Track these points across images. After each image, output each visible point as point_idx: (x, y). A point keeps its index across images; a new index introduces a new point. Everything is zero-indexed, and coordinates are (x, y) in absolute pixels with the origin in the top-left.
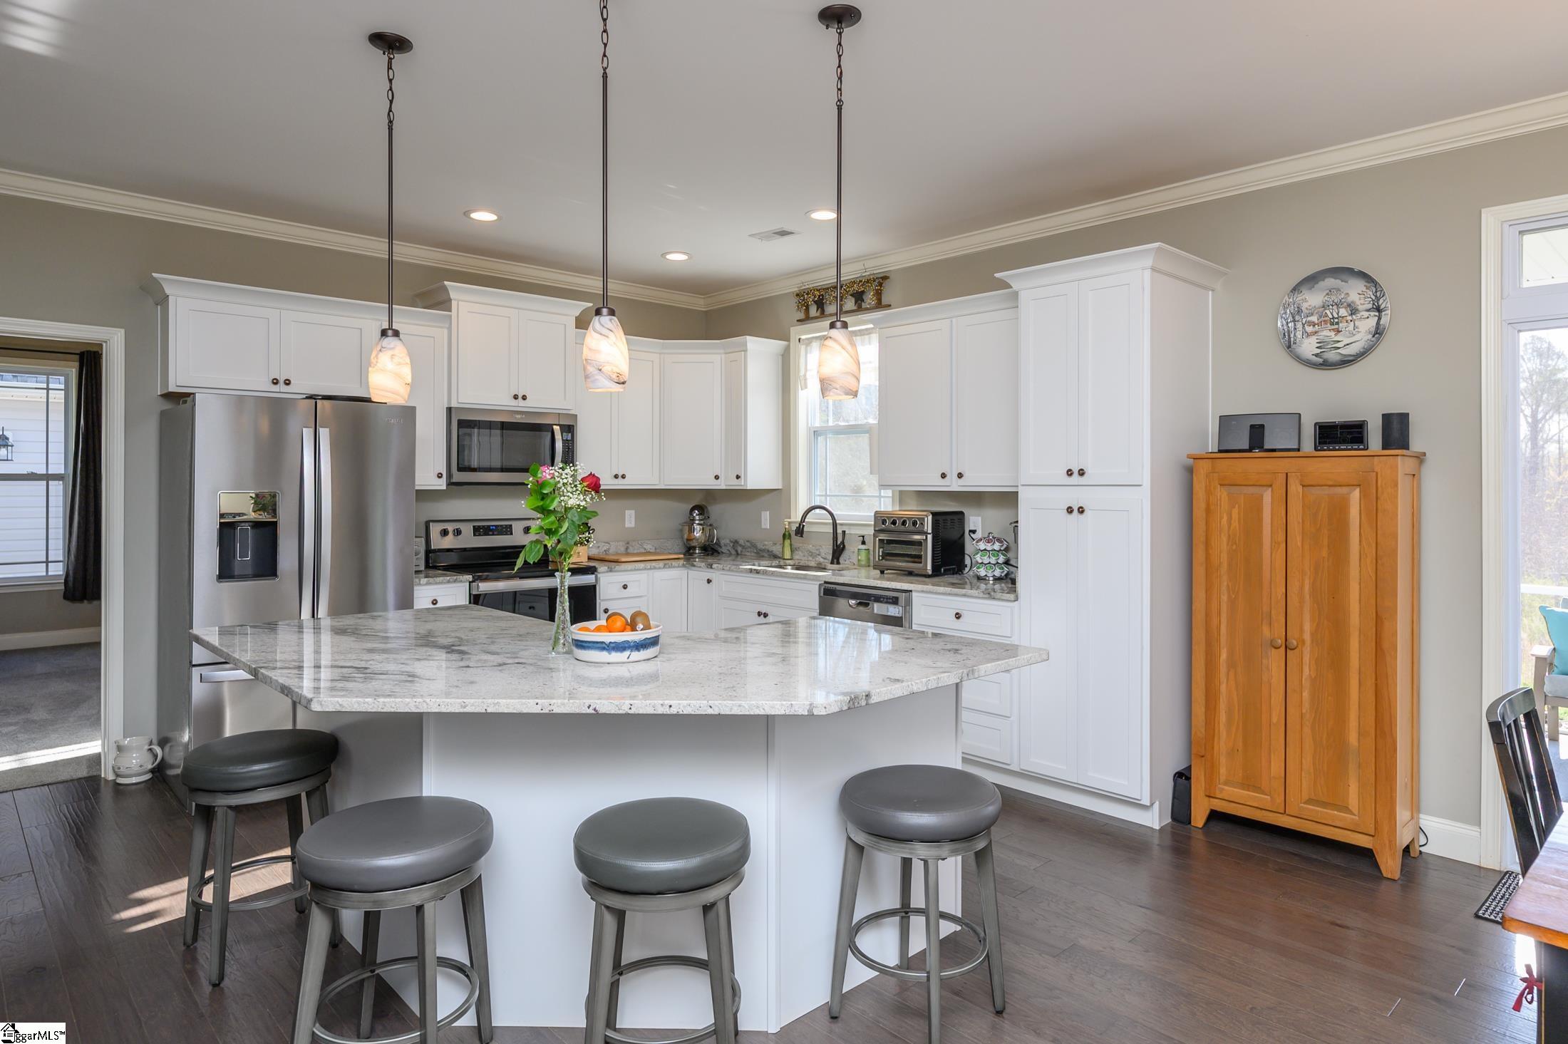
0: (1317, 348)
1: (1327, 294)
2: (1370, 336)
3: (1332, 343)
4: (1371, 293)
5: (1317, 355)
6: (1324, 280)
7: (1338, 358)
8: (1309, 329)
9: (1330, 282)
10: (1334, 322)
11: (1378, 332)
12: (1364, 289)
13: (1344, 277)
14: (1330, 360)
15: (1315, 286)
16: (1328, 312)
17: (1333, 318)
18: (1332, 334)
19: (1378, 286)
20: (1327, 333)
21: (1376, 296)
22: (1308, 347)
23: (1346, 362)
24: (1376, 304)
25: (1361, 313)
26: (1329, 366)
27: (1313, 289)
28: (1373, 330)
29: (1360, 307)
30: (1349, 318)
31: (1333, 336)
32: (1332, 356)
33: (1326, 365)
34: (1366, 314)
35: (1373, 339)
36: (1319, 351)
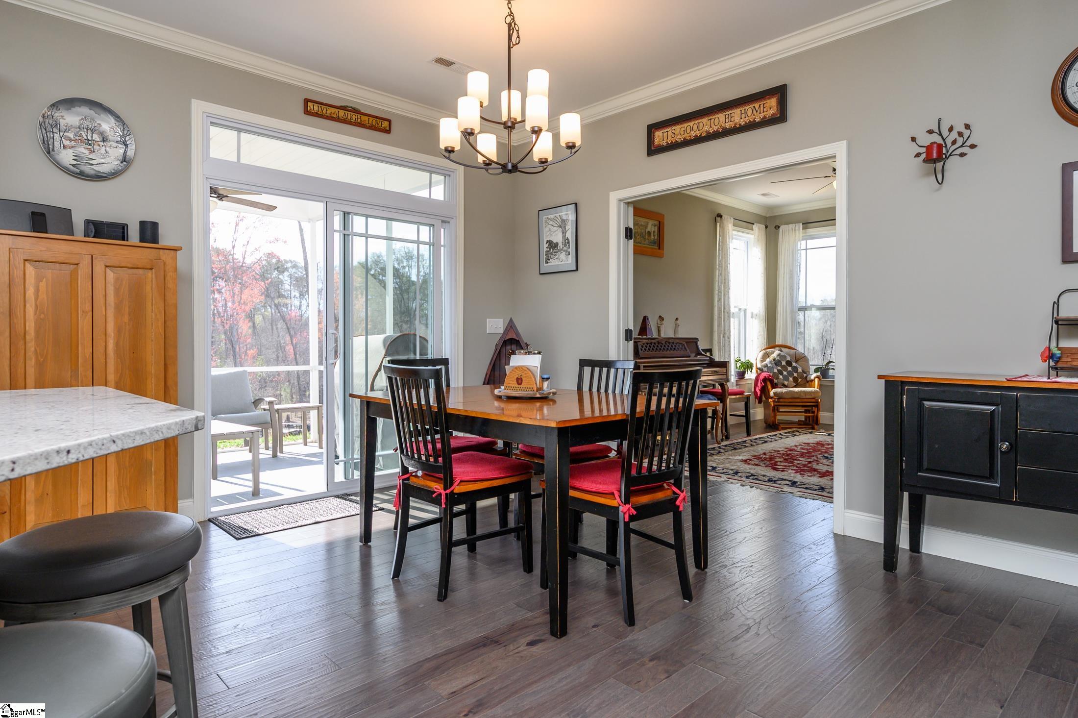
0: (73, 159)
1: (82, 119)
2: (118, 162)
3: (87, 159)
4: (119, 130)
5: (74, 165)
6: (80, 107)
7: (92, 172)
8: (67, 143)
9: (85, 110)
10: (89, 143)
11: (125, 160)
12: (114, 125)
13: (98, 110)
14: (86, 172)
15: (72, 109)
16: (83, 133)
17: (88, 139)
18: (87, 152)
19: (125, 126)
20: (82, 150)
21: (123, 133)
22: (66, 157)
23: (99, 177)
24: (123, 139)
25: (111, 143)
26: (86, 177)
27: (70, 111)
28: (121, 158)
29: (110, 137)
30: (102, 144)
31: (88, 154)
32: (87, 169)
33: (82, 175)
34: (115, 145)
35: (121, 165)
36: (75, 162)
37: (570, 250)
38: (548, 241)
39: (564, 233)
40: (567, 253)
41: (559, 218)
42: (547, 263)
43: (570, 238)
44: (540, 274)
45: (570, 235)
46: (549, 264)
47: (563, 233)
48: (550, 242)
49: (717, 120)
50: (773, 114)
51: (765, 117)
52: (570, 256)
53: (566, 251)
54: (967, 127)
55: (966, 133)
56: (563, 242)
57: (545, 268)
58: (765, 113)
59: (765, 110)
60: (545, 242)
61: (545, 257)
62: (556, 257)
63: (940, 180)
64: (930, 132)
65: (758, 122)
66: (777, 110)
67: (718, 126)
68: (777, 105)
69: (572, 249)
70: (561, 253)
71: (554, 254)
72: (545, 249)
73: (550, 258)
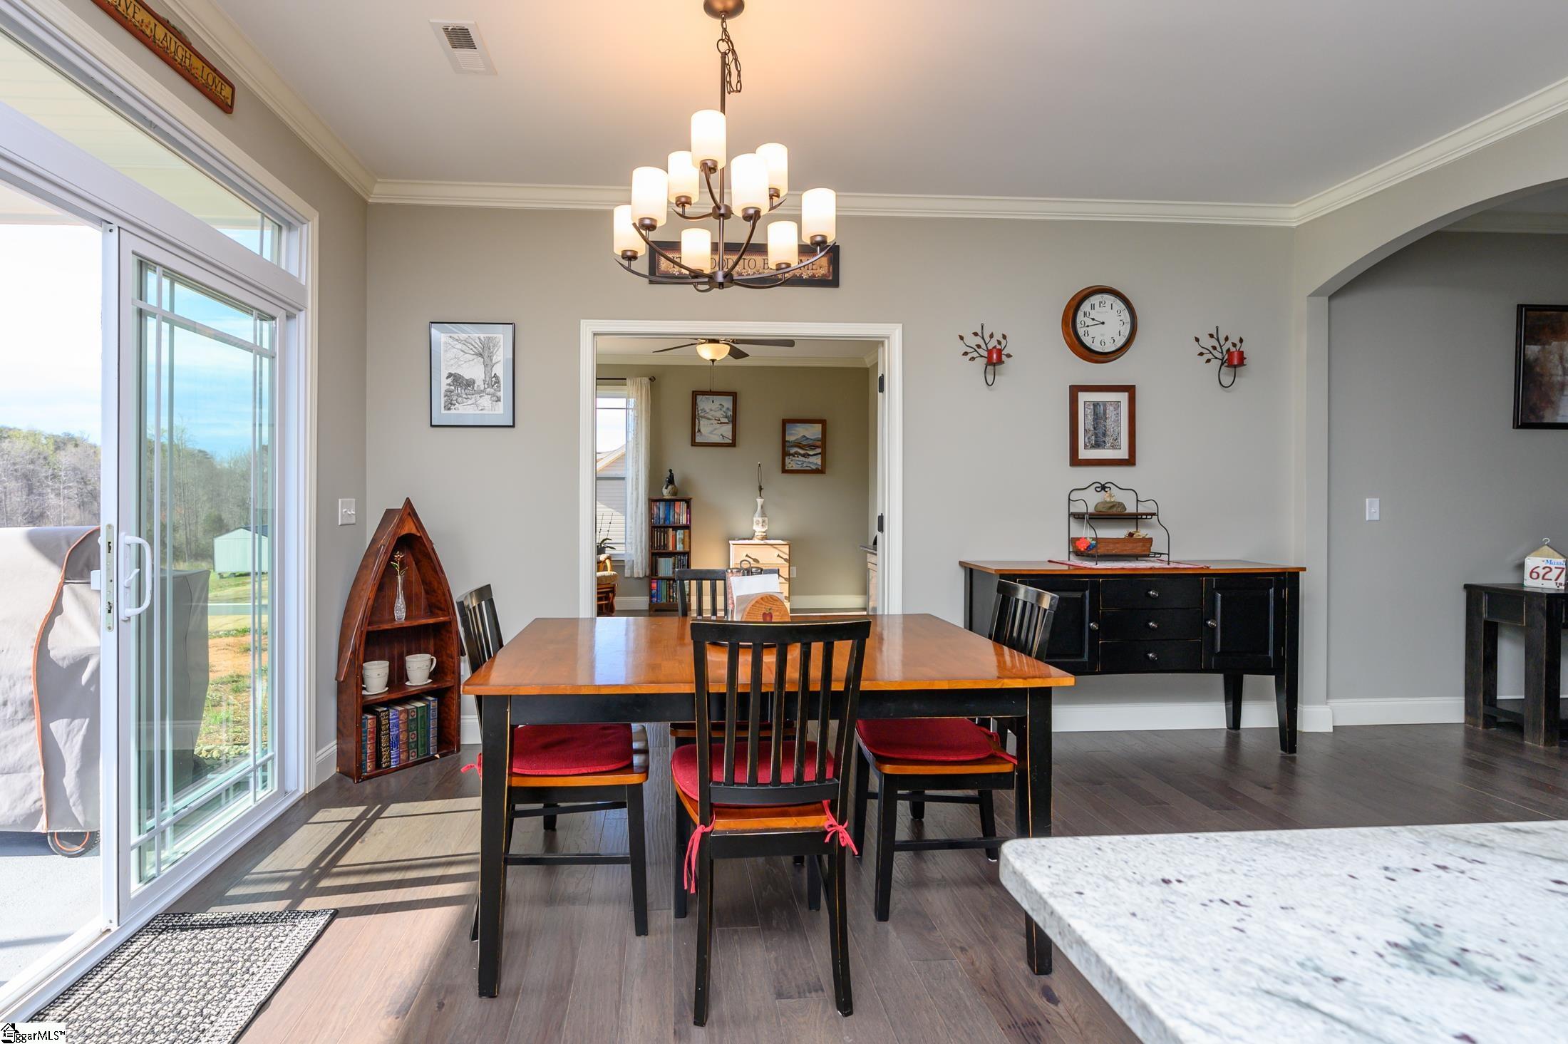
37: (501, 394)
38: (450, 375)
39: (489, 365)
40: (495, 398)
41: (478, 341)
42: (449, 409)
43: (501, 375)
44: (432, 426)
45: (501, 370)
46: (452, 412)
47: (486, 366)
48: (457, 379)
49: (752, 263)
50: (823, 275)
51: (814, 276)
52: (501, 404)
53: (493, 395)
54: (1004, 337)
55: (1004, 342)
56: (484, 381)
57: (441, 416)
58: (814, 271)
59: (814, 267)
60: (445, 374)
61: (443, 399)
62: (470, 402)
63: (990, 381)
64: (976, 334)
65: (806, 279)
66: (829, 271)
67: (754, 270)
68: (829, 267)
69: (505, 392)
70: (481, 397)
71: (464, 396)
72: (444, 387)
73: (453, 402)
